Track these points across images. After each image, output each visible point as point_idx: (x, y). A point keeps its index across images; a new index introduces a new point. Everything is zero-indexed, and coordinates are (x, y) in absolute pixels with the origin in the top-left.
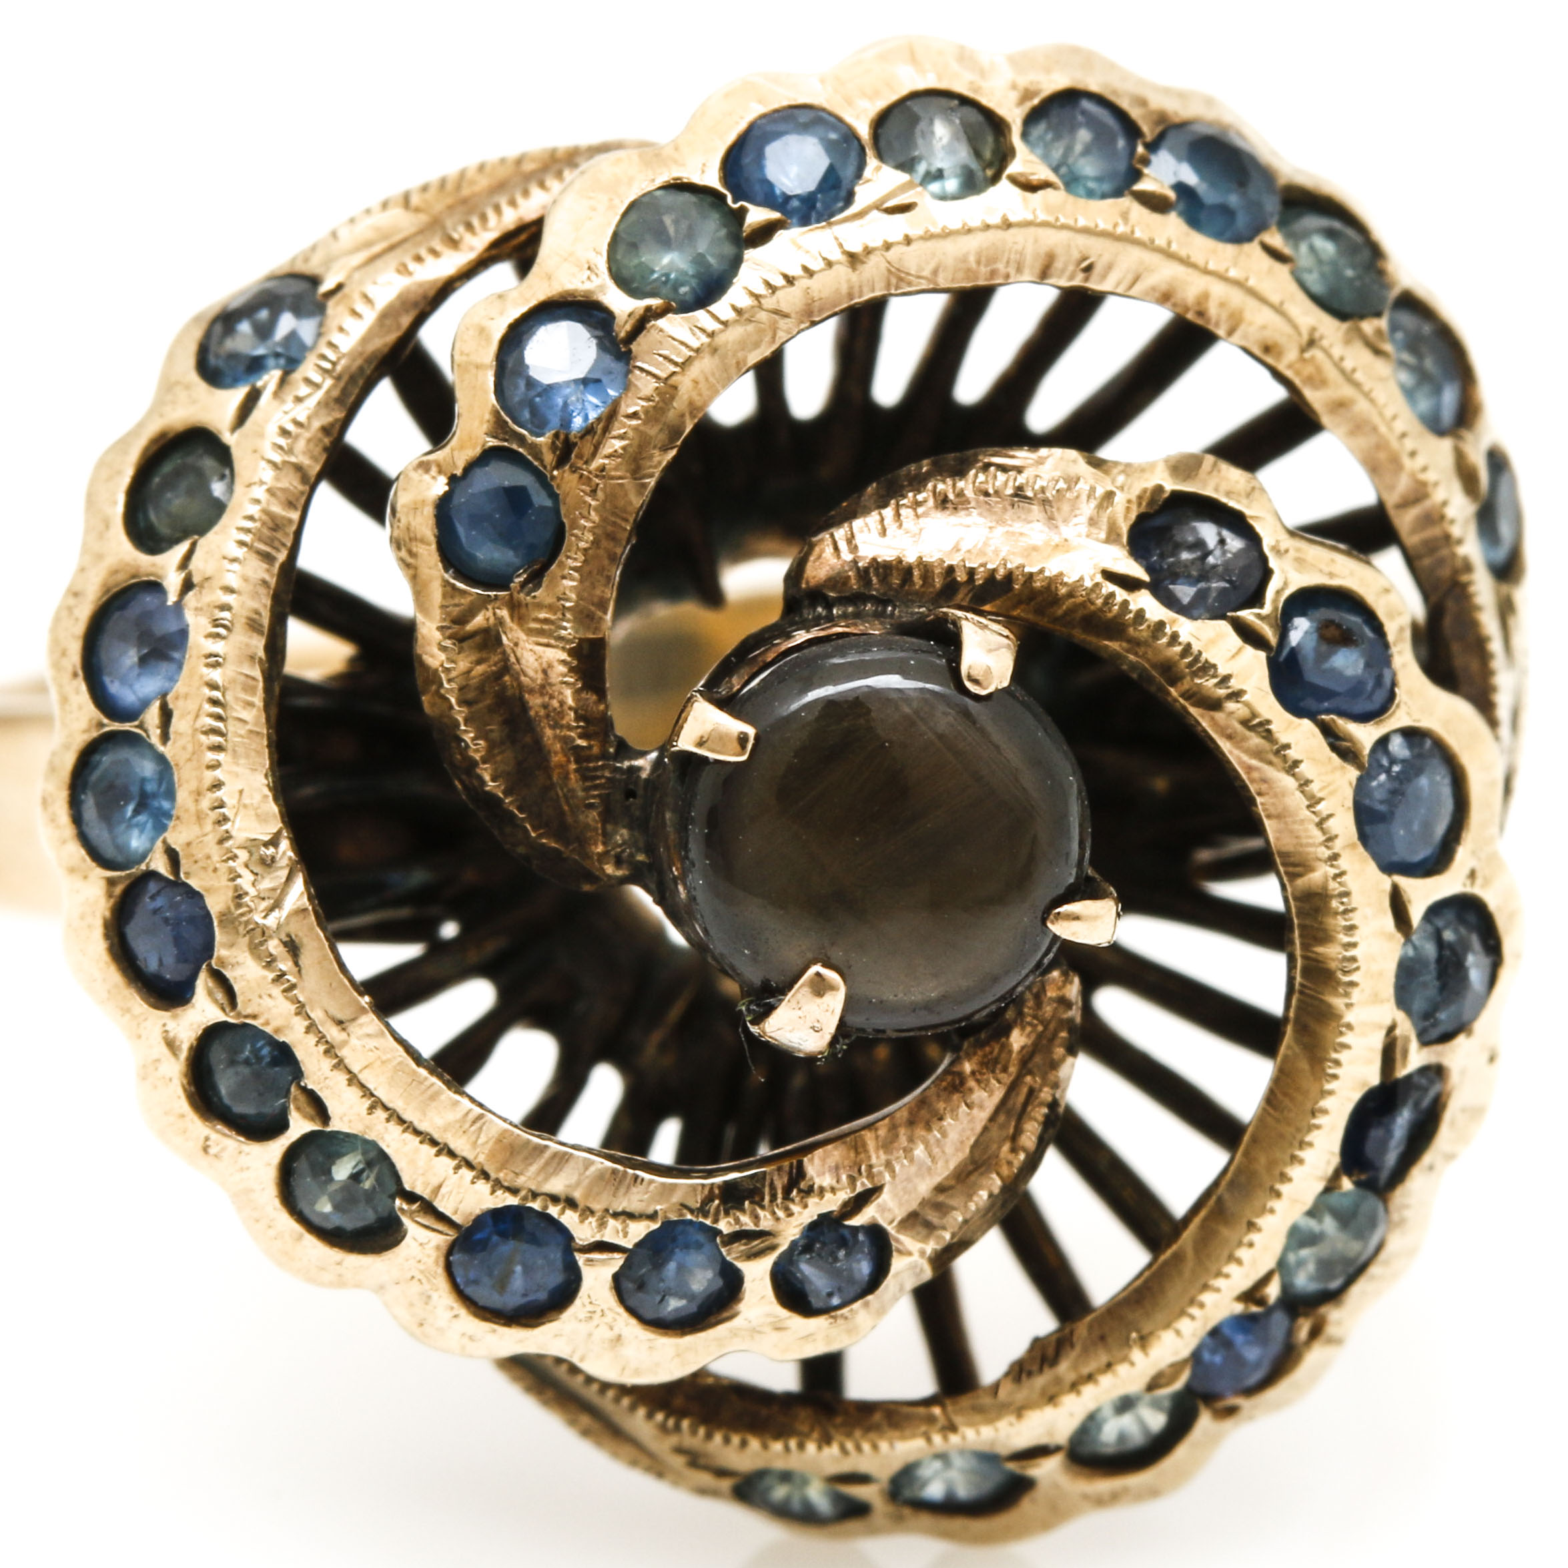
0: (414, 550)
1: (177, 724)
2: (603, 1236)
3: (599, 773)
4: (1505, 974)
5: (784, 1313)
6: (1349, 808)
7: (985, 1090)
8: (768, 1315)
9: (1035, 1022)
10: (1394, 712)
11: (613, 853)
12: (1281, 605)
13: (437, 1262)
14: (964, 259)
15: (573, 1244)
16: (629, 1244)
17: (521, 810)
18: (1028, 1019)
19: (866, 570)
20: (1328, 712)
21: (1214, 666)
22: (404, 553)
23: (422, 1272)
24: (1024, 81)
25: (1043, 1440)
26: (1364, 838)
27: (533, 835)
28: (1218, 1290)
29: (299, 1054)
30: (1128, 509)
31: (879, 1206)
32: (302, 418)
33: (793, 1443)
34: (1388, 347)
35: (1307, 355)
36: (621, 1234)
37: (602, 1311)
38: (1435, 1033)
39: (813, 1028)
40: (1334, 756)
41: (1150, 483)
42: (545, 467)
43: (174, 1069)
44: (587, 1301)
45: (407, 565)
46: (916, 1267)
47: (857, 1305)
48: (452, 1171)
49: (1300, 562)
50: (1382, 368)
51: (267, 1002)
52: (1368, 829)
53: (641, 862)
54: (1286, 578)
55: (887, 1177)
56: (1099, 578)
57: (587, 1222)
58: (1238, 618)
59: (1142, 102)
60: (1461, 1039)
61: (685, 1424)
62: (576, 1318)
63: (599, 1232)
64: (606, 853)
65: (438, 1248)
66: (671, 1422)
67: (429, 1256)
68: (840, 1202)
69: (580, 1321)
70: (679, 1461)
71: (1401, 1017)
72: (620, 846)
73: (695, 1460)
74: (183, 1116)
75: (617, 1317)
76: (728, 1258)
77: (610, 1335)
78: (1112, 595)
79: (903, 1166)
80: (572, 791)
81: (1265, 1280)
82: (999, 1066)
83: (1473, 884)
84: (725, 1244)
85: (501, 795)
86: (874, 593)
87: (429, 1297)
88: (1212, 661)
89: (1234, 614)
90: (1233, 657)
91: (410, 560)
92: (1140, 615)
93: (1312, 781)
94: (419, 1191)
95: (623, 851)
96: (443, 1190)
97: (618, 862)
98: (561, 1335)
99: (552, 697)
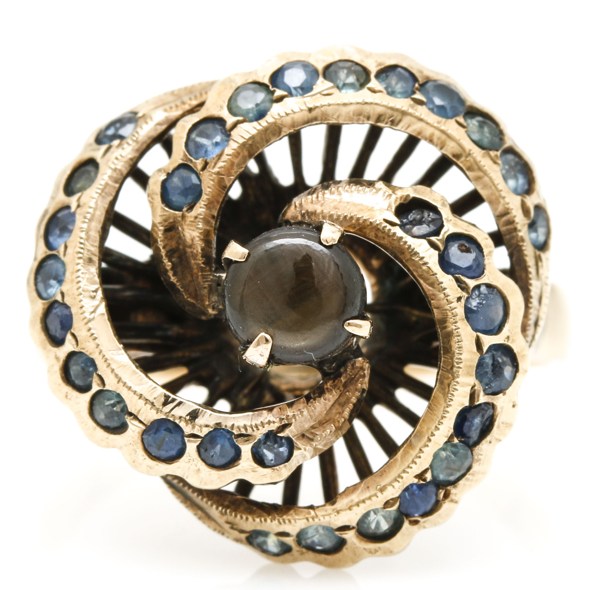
0: (153, 197)
1: (69, 251)
2: (194, 431)
3: (208, 277)
4: (519, 375)
5: (256, 465)
6: (462, 307)
7: (331, 395)
8: (250, 466)
9: (351, 374)
10: (483, 277)
11: (211, 305)
12: (445, 237)
13: (138, 438)
14: (349, 113)
15: (184, 434)
16: (202, 435)
17: (182, 288)
18: (348, 373)
19: (304, 214)
20: (458, 274)
21: (419, 253)
22: (150, 199)
23: (134, 441)
24: (380, 60)
25: (347, 524)
26: (467, 318)
27: (186, 297)
28: (408, 473)
29: (97, 362)
30: (396, 200)
31: (290, 430)
32: (123, 155)
33: (263, 519)
34: (500, 162)
35: (468, 159)
36: (200, 431)
37: (193, 459)
38: (490, 391)
39: (260, 355)
40: (459, 289)
41: (405, 194)
42: (198, 170)
43: (57, 367)
44: (188, 455)
45: (151, 202)
46: (303, 454)
47: (282, 466)
48: (144, 405)
49: (455, 225)
50: (496, 168)
51: (88, 344)
52: (469, 315)
53: (221, 309)
54: (449, 228)
55: (293, 420)
56: (382, 221)
57: (188, 426)
58: (430, 239)
59: (421, 72)
60: (501, 395)
61: (228, 511)
62: (184, 461)
63: (192, 430)
64: (209, 305)
65: (139, 433)
66: (224, 510)
67: (136, 435)
68: (276, 427)
69: (186, 462)
70: (227, 527)
71: (477, 382)
72: (214, 302)
73: (233, 526)
74: (60, 385)
75: (198, 462)
76: (236, 443)
77: (196, 468)
78: (386, 227)
79: (299, 417)
80: (199, 282)
81: (426, 471)
82: (337, 387)
83: (508, 341)
84: (235, 438)
85: (176, 282)
86: (306, 221)
87: (136, 451)
88: (418, 251)
89: (429, 238)
90: (426, 251)
91: (152, 200)
92: (394, 234)
93: (449, 296)
94: (133, 412)
95: (215, 305)
96: (141, 412)
97: (213, 308)
98: (180, 468)
99: (194, 249)
